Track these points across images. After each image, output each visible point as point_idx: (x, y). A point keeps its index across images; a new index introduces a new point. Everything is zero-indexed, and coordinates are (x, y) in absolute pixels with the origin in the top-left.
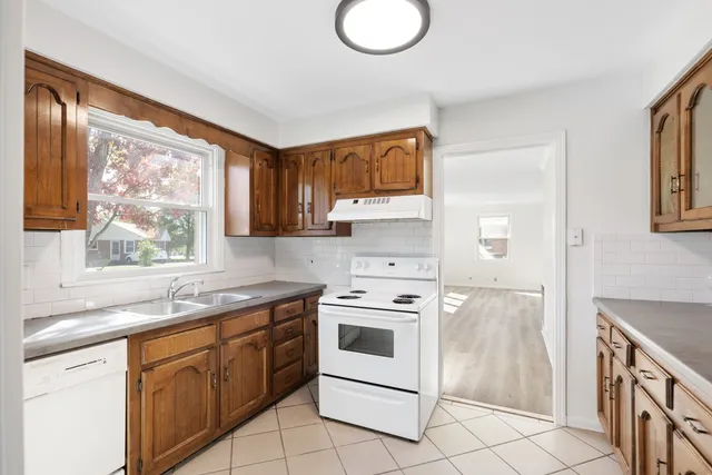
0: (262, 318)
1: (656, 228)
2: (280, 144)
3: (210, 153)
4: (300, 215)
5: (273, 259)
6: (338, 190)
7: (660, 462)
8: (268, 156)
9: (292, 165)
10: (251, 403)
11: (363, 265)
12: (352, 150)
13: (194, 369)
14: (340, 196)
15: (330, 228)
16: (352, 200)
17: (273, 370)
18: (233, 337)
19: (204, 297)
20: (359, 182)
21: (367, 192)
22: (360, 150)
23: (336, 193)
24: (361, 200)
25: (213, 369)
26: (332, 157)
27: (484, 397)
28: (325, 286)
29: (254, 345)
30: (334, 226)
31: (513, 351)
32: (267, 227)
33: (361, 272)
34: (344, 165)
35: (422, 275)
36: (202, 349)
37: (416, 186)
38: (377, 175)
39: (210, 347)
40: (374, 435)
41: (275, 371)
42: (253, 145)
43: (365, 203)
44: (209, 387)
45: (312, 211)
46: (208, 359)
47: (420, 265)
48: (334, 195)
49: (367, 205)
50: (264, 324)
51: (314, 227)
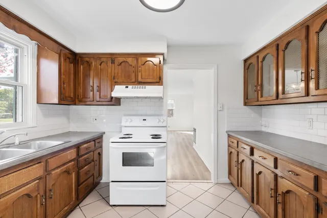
0: (72, 154)
1: (245, 104)
2: (78, 49)
3: (25, 47)
4: (91, 93)
5: (69, 119)
6: (116, 80)
7: (271, 189)
8: (70, 56)
9: (86, 63)
10: (66, 208)
11: (129, 120)
12: (125, 60)
13: (28, 195)
14: (117, 83)
15: (111, 101)
16: (125, 86)
17: (78, 184)
18: (54, 169)
19: (24, 145)
20: (129, 77)
21: (133, 82)
22: (130, 60)
23: (115, 82)
24: (130, 87)
25: (42, 193)
26: (113, 62)
27: (184, 178)
28: (104, 133)
29: (68, 172)
30: (114, 99)
31: (186, 156)
32: (69, 98)
33: (128, 124)
34: (120, 67)
35: (161, 124)
36: (34, 180)
37: (159, 81)
38: (140, 74)
39: (40, 178)
40: (144, 208)
41: (79, 185)
42: (61, 48)
43: (132, 88)
44: (39, 206)
45: (99, 91)
46: (38, 187)
47: (159, 120)
48: (113, 83)
49: (134, 89)
50: (73, 158)
51: (101, 100)
